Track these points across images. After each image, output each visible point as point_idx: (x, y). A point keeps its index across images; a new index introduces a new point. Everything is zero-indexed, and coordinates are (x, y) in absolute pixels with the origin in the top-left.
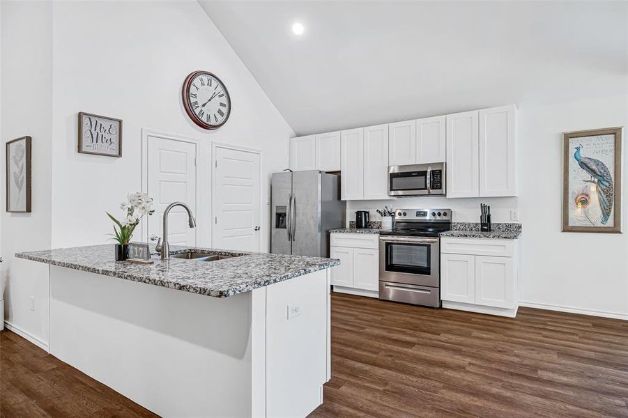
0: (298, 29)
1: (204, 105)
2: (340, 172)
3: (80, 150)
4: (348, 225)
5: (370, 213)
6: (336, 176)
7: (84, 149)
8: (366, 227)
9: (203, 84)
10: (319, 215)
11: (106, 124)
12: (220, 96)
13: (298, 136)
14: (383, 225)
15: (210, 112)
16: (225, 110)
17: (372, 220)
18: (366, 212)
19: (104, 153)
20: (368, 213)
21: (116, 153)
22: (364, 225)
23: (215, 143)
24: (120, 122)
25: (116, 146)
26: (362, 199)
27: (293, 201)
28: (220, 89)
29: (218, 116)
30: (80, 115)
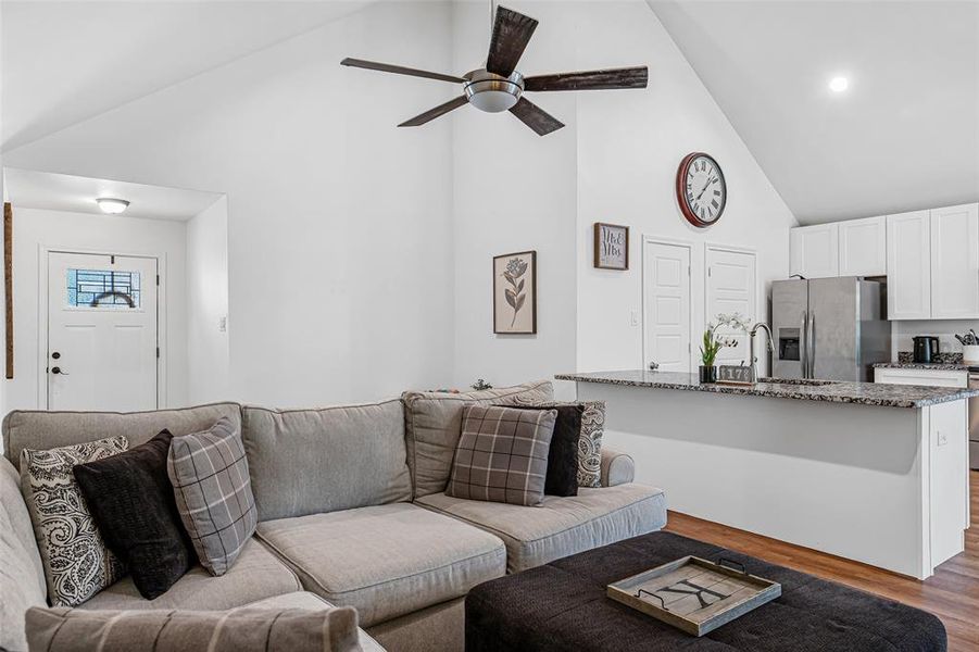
0: (839, 84)
1: (699, 198)
2: (886, 277)
3: (596, 265)
4: (895, 358)
5: (941, 341)
6: (877, 283)
7: (601, 264)
8: (932, 362)
9: (697, 170)
10: (858, 342)
11: (616, 233)
12: (714, 182)
13: (802, 224)
14: (965, 358)
15: (703, 205)
16: (719, 199)
17: (944, 350)
18: (931, 339)
19: (614, 266)
20: (936, 339)
21: (622, 266)
22: (929, 358)
23: (709, 245)
24: (627, 229)
25: (622, 258)
26: (929, 318)
27: (811, 322)
28: (714, 174)
29: (712, 208)
30: (597, 226)
